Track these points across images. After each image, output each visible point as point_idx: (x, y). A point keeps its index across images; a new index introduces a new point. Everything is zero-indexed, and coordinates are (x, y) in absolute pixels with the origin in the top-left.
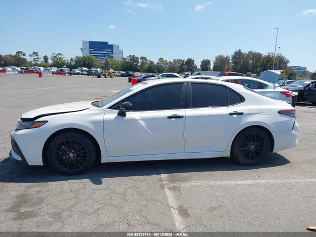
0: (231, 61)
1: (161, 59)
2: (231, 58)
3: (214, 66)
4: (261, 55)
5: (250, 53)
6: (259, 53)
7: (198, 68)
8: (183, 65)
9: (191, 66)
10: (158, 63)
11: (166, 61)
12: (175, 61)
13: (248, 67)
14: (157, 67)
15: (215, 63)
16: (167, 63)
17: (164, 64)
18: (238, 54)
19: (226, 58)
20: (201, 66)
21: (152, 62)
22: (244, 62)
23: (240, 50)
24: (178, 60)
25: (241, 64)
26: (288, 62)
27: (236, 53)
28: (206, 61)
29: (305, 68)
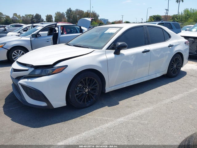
0: (65, 16)
1: (15, 14)
2: (65, 13)
3: (55, 19)
4: (83, 11)
5: (77, 10)
6: (82, 11)
7: (44, 21)
8: (32, 18)
9: (39, 19)
10: (13, 17)
11: (19, 15)
12: (27, 16)
13: (76, 19)
14: (13, 20)
15: (55, 17)
16: (20, 17)
17: (19, 18)
18: (69, 11)
19: (62, 14)
20: (46, 19)
21: (8, 17)
22: (74, 16)
23: (70, 9)
24: (28, 15)
25: (72, 17)
26: (99, 16)
27: (68, 10)
28: (49, 16)
29: (108, 20)
